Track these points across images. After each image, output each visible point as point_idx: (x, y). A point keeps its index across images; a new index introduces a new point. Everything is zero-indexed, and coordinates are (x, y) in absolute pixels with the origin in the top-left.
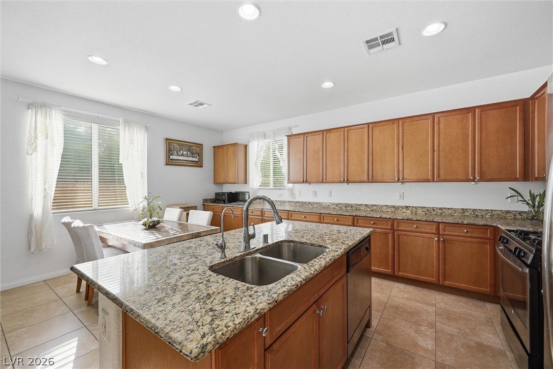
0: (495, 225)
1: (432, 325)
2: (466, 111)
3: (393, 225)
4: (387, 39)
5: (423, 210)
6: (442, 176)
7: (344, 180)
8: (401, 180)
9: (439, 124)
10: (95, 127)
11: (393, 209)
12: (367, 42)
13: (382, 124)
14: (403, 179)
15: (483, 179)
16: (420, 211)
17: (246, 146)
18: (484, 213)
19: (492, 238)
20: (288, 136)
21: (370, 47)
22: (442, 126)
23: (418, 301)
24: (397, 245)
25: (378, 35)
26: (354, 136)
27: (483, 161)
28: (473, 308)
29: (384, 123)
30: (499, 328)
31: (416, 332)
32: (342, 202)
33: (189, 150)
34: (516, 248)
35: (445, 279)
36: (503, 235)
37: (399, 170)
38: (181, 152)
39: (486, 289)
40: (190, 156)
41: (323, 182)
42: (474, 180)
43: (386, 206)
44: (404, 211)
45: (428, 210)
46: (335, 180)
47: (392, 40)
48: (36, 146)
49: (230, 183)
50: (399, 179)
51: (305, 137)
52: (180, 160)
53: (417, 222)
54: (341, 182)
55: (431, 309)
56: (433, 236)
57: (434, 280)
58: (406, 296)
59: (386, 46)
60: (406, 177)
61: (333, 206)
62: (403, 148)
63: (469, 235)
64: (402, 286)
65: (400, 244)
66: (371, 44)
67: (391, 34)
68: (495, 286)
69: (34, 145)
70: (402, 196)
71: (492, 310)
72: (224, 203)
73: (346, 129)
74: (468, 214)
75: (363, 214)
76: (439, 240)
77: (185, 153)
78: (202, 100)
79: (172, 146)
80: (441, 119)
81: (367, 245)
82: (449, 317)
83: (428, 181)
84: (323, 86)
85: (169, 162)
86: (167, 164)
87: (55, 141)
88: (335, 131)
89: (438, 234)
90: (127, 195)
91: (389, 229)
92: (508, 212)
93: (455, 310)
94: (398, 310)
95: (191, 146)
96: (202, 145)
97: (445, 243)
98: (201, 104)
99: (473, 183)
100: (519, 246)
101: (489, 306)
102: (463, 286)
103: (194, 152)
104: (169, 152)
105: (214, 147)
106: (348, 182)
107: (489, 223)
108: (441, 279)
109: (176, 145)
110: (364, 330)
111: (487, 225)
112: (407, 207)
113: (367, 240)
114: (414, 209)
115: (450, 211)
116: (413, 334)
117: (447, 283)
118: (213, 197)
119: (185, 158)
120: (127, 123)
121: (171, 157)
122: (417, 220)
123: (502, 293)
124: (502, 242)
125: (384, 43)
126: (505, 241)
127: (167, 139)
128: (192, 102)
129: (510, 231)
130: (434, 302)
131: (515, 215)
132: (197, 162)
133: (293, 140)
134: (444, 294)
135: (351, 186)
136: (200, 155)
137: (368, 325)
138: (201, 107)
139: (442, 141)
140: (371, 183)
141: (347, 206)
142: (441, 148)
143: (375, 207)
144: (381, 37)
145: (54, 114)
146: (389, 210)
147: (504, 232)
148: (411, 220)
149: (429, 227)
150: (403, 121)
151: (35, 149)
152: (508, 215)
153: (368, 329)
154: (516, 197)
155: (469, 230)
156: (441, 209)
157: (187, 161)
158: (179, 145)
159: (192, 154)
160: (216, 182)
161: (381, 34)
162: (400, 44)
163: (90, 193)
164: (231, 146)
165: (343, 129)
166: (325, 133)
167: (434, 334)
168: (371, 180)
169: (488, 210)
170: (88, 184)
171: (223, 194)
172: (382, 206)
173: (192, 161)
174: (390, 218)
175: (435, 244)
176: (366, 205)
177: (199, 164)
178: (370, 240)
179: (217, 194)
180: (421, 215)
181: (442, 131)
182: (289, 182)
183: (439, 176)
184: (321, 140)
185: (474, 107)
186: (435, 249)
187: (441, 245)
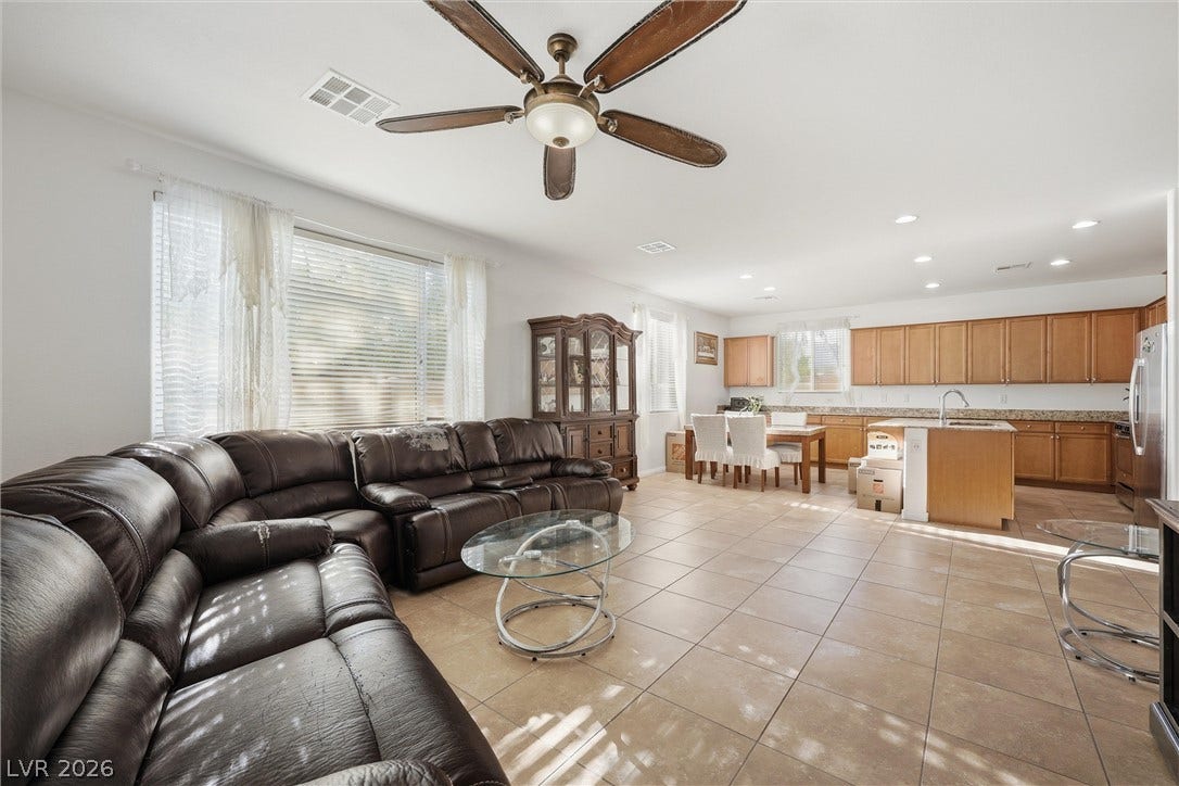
0: (1111, 421)
2: (1081, 315)
6: (1056, 378)
8: (1008, 382)
9: (1052, 325)
11: (993, 413)
13: (983, 323)
14: (1010, 380)
15: (1099, 381)
16: (1026, 415)
17: (775, 339)
18: (1099, 414)
19: (1107, 434)
20: (852, 330)
22: (1055, 328)
27: (1099, 363)
29: (986, 322)
33: (709, 345)
35: (1061, 476)
37: (1005, 371)
39: (1104, 480)
41: (904, 384)
42: (1090, 381)
43: (984, 410)
44: (1008, 414)
45: (1036, 414)
46: (922, 382)
49: (752, 386)
50: (1005, 380)
51: (879, 332)
54: (930, 384)
56: (1049, 435)
57: (1049, 476)
60: (1013, 378)
61: (911, 413)
62: (1010, 348)
63: (1086, 431)
68: (1111, 474)
73: (937, 326)
74: (1082, 416)
76: (1055, 438)
77: (707, 348)
80: (1055, 320)
83: (1040, 382)
85: (698, 360)
86: (696, 362)
88: (922, 327)
89: (1054, 432)
92: (1125, 413)
95: (711, 340)
96: (717, 337)
97: (1060, 440)
99: (1089, 384)
101: (1105, 495)
102: (1080, 479)
104: (698, 347)
105: (726, 339)
106: (938, 384)
108: (1057, 476)
109: (701, 339)
111: (1102, 422)
112: (1010, 411)
114: (1019, 413)
115: (1062, 414)
117: (1064, 478)
121: (699, 354)
122: (1031, 421)
123: (1116, 482)
127: (697, 333)
131: (1121, 415)
132: (713, 358)
133: (860, 335)
134: (1060, 490)
136: (713, 348)
139: (1055, 343)
140: (971, 385)
141: (931, 410)
142: (1054, 349)
146: (988, 414)
148: (1024, 421)
149: (1044, 426)
150: (1011, 320)
152: (1124, 415)
155: (1086, 427)
157: (705, 357)
160: (728, 385)
162: (1027, 268)
164: (758, 339)
165: (933, 325)
166: (908, 328)
168: (971, 382)
169: (1104, 412)
173: (710, 358)
175: (1051, 443)
176: (958, 410)
177: (713, 362)
179: (734, 400)
181: (1054, 332)
182: (854, 383)
183: (1052, 377)
184: (902, 337)
185: (1091, 312)
186: (1051, 449)
187: (1057, 443)
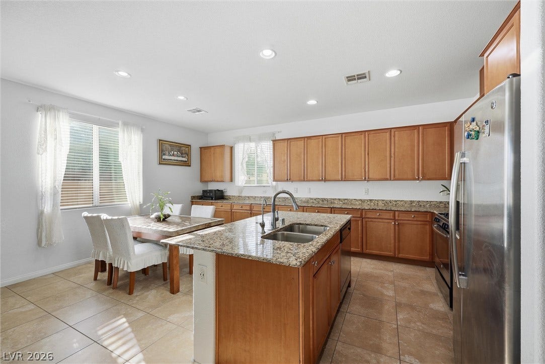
0: (432, 211)
1: (392, 283)
2: (413, 128)
3: (362, 214)
4: (361, 77)
5: (383, 202)
6: (397, 177)
7: (322, 179)
8: (368, 179)
9: (394, 136)
10: (96, 128)
11: (360, 202)
12: (347, 78)
13: (352, 134)
14: (368, 178)
15: (424, 179)
16: (380, 203)
17: (232, 148)
18: (425, 204)
19: (430, 220)
20: (273, 141)
21: (349, 80)
22: (396, 138)
23: (381, 269)
24: (364, 230)
25: (355, 74)
26: (330, 143)
27: (424, 165)
28: (418, 271)
29: (354, 134)
30: (434, 282)
31: (382, 287)
32: (319, 197)
33: (179, 151)
34: (443, 223)
35: (399, 253)
36: (437, 217)
37: (365, 171)
38: (172, 152)
39: (427, 258)
40: (180, 156)
41: (304, 181)
42: (418, 179)
43: (355, 199)
44: (369, 203)
45: (386, 202)
46: (315, 179)
47: (365, 77)
48: (46, 147)
49: (218, 181)
50: (365, 178)
51: (289, 142)
52: (171, 160)
53: (379, 211)
54: (319, 180)
55: (390, 274)
56: (391, 221)
57: (391, 254)
58: (372, 266)
59: (359, 81)
60: (370, 177)
61: (311, 201)
62: (368, 154)
63: (415, 219)
64: (368, 261)
65: (367, 229)
66: (350, 79)
67: (364, 74)
68: (432, 255)
69: (45, 146)
70: (367, 192)
71: (431, 272)
72: (212, 199)
73: (324, 137)
74: (414, 205)
75: (338, 206)
76: (395, 224)
77: (175, 153)
78: (200, 108)
79: (164, 147)
80: (396, 132)
81: (349, 226)
82: (403, 278)
83: (386, 179)
84: (308, 103)
85: (162, 162)
86: (160, 164)
87: (63, 142)
88: (314, 138)
89: (394, 219)
90: (127, 193)
91: (358, 217)
92: (441, 202)
93: (406, 273)
94: (368, 276)
95: (181, 147)
96: (190, 146)
97: (399, 226)
98: (199, 111)
99: (418, 181)
100: (445, 222)
101: (428, 269)
102: (411, 256)
103: (183, 152)
104: (162, 152)
105: (201, 148)
106: (325, 180)
107: (429, 210)
108: (396, 253)
109: (167, 146)
110: (347, 289)
111: (427, 212)
112: (371, 200)
113: (349, 222)
114: (376, 202)
115: (402, 203)
116: (380, 288)
117: (401, 256)
118: (200, 194)
119: (176, 158)
120: (126, 124)
121: (164, 157)
122: (380, 210)
123: (437, 260)
124: (436, 221)
125: (359, 79)
126: (438, 220)
127: (160, 140)
128: (191, 109)
129: (441, 214)
130: (392, 269)
131: (445, 204)
132: (186, 161)
133: (278, 144)
134: (399, 264)
135: (328, 183)
136: (188, 154)
137: (349, 286)
138: (198, 113)
139: (396, 150)
140: (344, 182)
141: (323, 200)
142: (396, 154)
143: (346, 201)
144: (357, 75)
145: (61, 116)
146: (357, 203)
147: (437, 215)
148: (375, 209)
149: (388, 214)
150: (369, 133)
151: (45, 150)
152: (441, 204)
153: (349, 288)
154: (446, 192)
155: (416, 215)
156: (396, 201)
157: (177, 160)
158: (170, 145)
159: (182, 154)
160: (203, 180)
161: (358, 74)
162: (370, 80)
163: (91, 190)
164: (219, 147)
165: (321, 137)
166: (306, 139)
167: (393, 288)
168: (344, 179)
169: (428, 201)
170: (89, 183)
171: (211, 191)
172: (352, 200)
173: (181, 161)
174: (359, 209)
175: (392, 227)
176: (339, 199)
177: (187, 164)
178: (350, 223)
179: (204, 191)
180: (381, 206)
181: (396, 142)
182: (274, 180)
183: (394, 176)
184: (303, 145)
185: (419, 126)
186: (392, 231)
187: (396, 228)
